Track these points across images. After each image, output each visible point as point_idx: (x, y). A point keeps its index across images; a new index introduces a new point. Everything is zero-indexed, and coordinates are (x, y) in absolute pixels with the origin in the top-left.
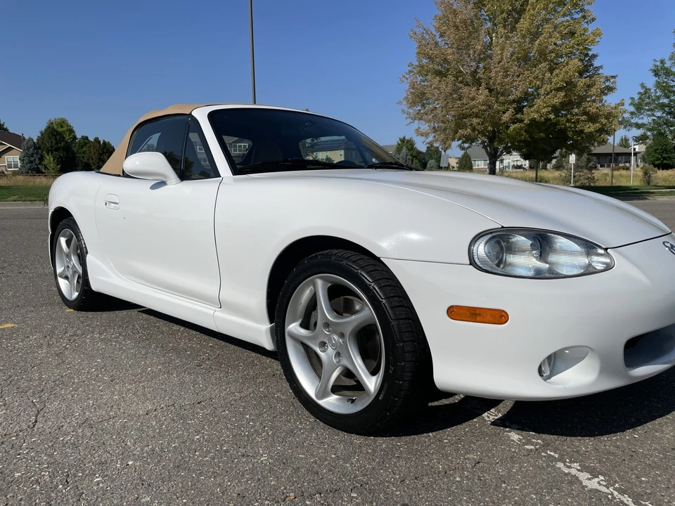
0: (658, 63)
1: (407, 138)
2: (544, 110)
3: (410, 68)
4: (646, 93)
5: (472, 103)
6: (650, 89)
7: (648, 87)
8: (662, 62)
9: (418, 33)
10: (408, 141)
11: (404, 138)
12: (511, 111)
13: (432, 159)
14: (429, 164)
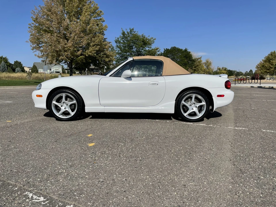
0: (117, 39)
1: (3, 57)
2: (93, 52)
6: (114, 47)
8: (118, 38)
9: (36, 12)
10: (4, 59)
11: (2, 57)
12: (81, 51)
13: (18, 67)
14: (16, 69)
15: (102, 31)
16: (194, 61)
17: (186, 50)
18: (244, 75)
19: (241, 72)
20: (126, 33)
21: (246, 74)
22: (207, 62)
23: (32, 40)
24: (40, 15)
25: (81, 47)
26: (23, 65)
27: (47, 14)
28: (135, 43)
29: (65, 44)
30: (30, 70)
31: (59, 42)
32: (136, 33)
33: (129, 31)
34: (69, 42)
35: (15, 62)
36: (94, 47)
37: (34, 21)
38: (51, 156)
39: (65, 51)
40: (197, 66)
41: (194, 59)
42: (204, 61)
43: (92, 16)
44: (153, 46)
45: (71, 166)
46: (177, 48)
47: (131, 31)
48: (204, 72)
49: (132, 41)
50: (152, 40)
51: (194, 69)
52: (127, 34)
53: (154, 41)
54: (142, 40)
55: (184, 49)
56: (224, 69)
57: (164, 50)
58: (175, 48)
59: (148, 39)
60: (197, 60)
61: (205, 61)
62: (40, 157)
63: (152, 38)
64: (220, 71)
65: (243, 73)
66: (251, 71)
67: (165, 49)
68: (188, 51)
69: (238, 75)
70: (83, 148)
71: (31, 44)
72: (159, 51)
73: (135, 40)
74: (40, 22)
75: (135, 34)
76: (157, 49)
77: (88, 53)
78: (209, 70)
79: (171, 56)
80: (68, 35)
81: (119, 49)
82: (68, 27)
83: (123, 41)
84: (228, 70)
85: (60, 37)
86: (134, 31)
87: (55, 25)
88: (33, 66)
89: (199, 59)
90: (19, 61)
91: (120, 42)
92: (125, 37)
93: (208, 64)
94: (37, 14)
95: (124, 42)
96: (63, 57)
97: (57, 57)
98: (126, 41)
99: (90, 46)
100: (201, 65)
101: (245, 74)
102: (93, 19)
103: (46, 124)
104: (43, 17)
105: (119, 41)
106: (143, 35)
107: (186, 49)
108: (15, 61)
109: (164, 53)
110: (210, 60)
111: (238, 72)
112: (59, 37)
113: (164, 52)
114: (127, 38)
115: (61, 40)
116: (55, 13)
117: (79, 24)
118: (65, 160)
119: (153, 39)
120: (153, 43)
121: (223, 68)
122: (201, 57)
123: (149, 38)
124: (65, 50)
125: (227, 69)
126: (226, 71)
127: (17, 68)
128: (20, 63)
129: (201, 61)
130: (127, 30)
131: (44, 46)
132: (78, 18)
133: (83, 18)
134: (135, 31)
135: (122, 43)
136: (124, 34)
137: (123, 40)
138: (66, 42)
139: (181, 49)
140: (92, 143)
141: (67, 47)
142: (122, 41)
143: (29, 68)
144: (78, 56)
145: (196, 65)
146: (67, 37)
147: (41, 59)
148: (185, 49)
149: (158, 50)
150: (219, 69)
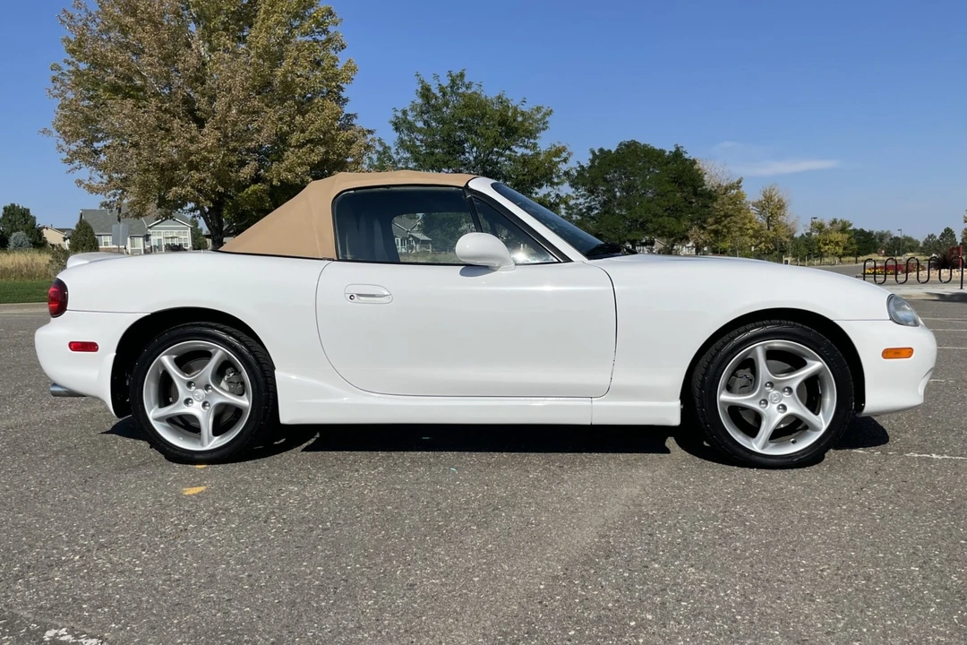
0: (400, 114)
2: (299, 170)
3: (55, 74)
4: (385, 153)
5: (193, 148)
6: (389, 148)
7: (387, 145)
9: (77, 17)
12: (254, 164)
13: (18, 230)
14: (12, 238)
15: (334, 84)
16: (711, 196)
17: (677, 155)
18: (921, 248)
19: (910, 240)
20: (435, 90)
21: (929, 246)
22: (769, 199)
23: (64, 125)
24: (94, 28)
25: (253, 150)
26: (40, 222)
27: (121, 26)
28: (470, 130)
29: (192, 140)
30: (65, 239)
31: (168, 130)
32: (473, 90)
33: (446, 82)
34: (205, 130)
35: (5, 208)
36: (304, 149)
37: (73, 52)
38: (49, 523)
39: (193, 166)
40: (726, 216)
41: (709, 188)
42: (752, 195)
43: (296, 28)
44: (544, 142)
45: (102, 546)
46: (645, 146)
47: (453, 81)
48: (757, 238)
49: (461, 121)
50: (539, 116)
51: (714, 227)
52: (439, 95)
53: (547, 119)
54: (497, 117)
55: (669, 148)
56: (840, 225)
57: (591, 156)
58: (636, 147)
59: (523, 114)
60: (723, 192)
61: (761, 198)
62: (16, 525)
63: (538, 109)
64: (823, 237)
65: (918, 243)
66: (948, 233)
67: (593, 153)
68: (686, 156)
69: (898, 249)
70: (163, 499)
71: (62, 142)
72: (565, 160)
73: (473, 118)
74: (94, 55)
75: (470, 97)
76: (558, 152)
77: (279, 174)
78: (775, 230)
79: (620, 179)
80: (202, 103)
81: (408, 155)
82: (205, 74)
83: (426, 122)
84: (855, 230)
85: (170, 113)
86: (466, 80)
87: (151, 65)
88: (77, 226)
89: (732, 187)
90: (22, 204)
91: (411, 128)
92: (433, 106)
93: (772, 207)
94: (80, 24)
95: (429, 126)
96: (183, 187)
97: (160, 189)
98: (435, 120)
99: (290, 146)
100: (739, 211)
101: (925, 244)
102: (299, 39)
103: (71, 434)
104: (104, 37)
105: (409, 122)
106: (499, 97)
107: (678, 149)
108: (8, 204)
109: (590, 167)
110: (781, 193)
111: (897, 238)
112: (166, 111)
113: (592, 161)
114: (440, 109)
115: (176, 123)
116: (150, 20)
117: (243, 59)
118: (92, 531)
119: (544, 110)
120: (544, 129)
121: (834, 222)
122: (739, 182)
123: (525, 108)
124: (192, 161)
125: (850, 225)
126: (847, 236)
127: (14, 235)
128: (25, 214)
129: (739, 197)
130: (438, 81)
131: (109, 147)
132: (242, 39)
133: (258, 36)
134: (470, 83)
135: (420, 131)
136: (426, 93)
137: (425, 117)
138: (194, 133)
139: (657, 147)
140: (200, 485)
141: (198, 152)
142: (420, 124)
143: (62, 230)
144: (241, 186)
145: (722, 213)
146: (199, 113)
147: (101, 198)
148: (673, 150)
149: (564, 155)
150: (820, 227)
